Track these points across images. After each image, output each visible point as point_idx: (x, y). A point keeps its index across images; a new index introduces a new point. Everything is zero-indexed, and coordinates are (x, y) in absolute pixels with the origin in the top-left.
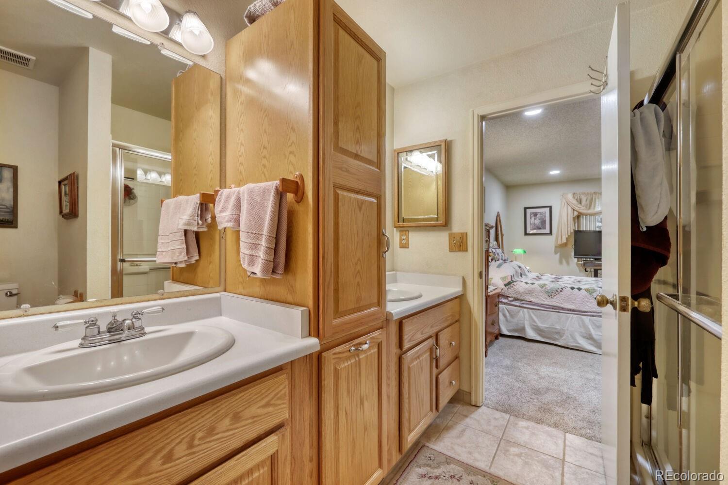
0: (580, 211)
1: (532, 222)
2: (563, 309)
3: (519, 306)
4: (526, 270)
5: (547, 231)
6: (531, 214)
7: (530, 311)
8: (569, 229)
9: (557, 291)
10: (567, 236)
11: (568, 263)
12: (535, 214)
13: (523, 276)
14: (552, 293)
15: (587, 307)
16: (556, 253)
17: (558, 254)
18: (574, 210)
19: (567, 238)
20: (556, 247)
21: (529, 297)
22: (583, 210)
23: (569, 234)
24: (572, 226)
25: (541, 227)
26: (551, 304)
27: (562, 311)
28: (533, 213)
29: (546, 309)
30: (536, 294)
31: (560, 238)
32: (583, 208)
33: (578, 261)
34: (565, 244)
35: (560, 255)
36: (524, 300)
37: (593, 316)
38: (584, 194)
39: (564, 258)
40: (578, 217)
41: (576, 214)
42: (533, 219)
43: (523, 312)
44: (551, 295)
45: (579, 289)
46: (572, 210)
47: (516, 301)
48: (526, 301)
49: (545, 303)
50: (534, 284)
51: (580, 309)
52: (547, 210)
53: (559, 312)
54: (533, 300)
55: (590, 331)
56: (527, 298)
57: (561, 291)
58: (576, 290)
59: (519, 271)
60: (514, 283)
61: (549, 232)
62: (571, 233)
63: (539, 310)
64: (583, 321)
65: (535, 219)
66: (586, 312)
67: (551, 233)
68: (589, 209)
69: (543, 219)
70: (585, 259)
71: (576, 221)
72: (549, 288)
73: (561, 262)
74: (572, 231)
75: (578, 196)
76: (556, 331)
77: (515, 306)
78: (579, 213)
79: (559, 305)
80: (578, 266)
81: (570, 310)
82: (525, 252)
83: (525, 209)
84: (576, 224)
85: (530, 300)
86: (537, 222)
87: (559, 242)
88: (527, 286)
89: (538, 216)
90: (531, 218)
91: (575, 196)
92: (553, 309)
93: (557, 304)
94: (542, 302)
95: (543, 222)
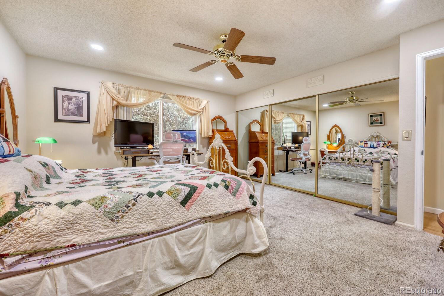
0: (120, 101)
1: (65, 107)
2: (138, 236)
3: (42, 268)
4: (57, 168)
5: (85, 118)
6: (64, 97)
7: (71, 266)
8: (109, 117)
9: (127, 206)
10: (107, 125)
11: (106, 153)
12: (70, 98)
13: (52, 181)
14: (119, 212)
15: (171, 220)
16: (94, 142)
17: (97, 144)
18: (113, 99)
19: (106, 127)
20: (94, 136)
21: (69, 237)
22: (122, 100)
23: (109, 123)
24: (111, 115)
25: (76, 113)
26: (116, 235)
27: (136, 241)
28: (66, 96)
29: (106, 249)
30: (85, 223)
31: (99, 127)
32: (122, 99)
33: (116, 150)
34: (104, 134)
35: (98, 144)
36: (56, 248)
37: (178, 230)
38: (122, 85)
39: (102, 148)
40: (117, 107)
41: (115, 103)
42: (66, 103)
43: (54, 279)
44: (117, 217)
45: (160, 194)
46: (111, 99)
47: (31, 259)
48: (61, 248)
49: (105, 237)
50: (81, 202)
51: (163, 227)
52: (85, 96)
53: (131, 244)
54: (77, 239)
55: (176, 256)
56: (62, 239)
57: (134, 205)
58: (156, 196)
59: (43, 172)
60: (25, 215)
61: (86, 120)
62: (110, 122)
63: (92, 255)
64: (167, 244)
65: (69, 104)
66: (170, 228)
67: (88, 121)
68: (126, 101)
69: (80, 105)
70: (122, 148)
71: (115, 110)
72: (112, 205)
73: (99, 152)
74: (111, 120)
75: (117, 87)
76: (127, 281)
77: (29, 271)
78: (118, 103)
79: (131, 231)
80: (116, 155)
81: (149, 234)
82: (55, 141)
83: (56, 90)
84: (115, 114)
85: (71, 243)
86: (72, 107)
87: (99, 131)
88: (63, 212)
89: (74, 100)
90: (63, 102)
91: (114, 86)
92: (119, 242)
93: (129, 230)
94: (100, 237)
95: (79, 108)
